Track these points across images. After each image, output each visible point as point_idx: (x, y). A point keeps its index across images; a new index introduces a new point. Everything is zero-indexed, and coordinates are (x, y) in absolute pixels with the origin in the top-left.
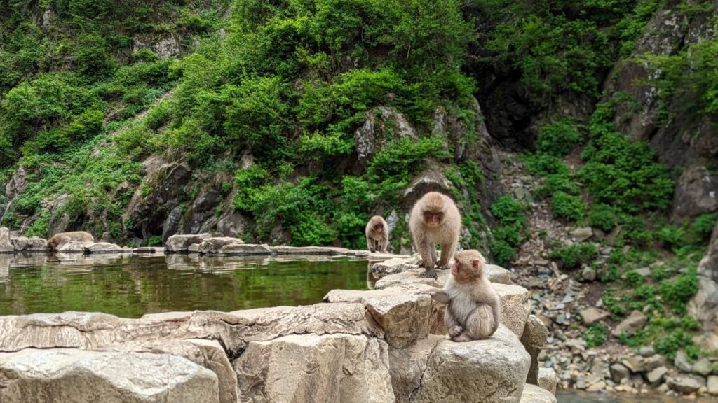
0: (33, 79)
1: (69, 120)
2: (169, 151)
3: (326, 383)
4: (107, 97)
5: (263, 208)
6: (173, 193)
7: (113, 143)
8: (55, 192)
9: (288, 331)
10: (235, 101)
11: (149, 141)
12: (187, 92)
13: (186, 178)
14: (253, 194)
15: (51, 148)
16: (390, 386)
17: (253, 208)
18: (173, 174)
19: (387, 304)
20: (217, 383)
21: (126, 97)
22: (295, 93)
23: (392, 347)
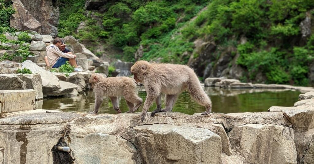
0: (145, 5)
1: (161, 23)
2: (206, 37)
3: (265, 144)
4: (177, 11)
5: (252, 64)
6: (208, 57)
7: (180, 33)
8: (155, 57)
9: (249, 122)
10: (237, 11)
11: (197, 32)
12: (214, 7)
13: (214, 49)
14: (247, 57)
15: (153, 37)
16: (295, 147)
17: (247, 64)
18: (208, 48)
19: (293, 113)
20: (221, 140)
21: (186, 11)
22: (268, 5)
23: (296, 131)
